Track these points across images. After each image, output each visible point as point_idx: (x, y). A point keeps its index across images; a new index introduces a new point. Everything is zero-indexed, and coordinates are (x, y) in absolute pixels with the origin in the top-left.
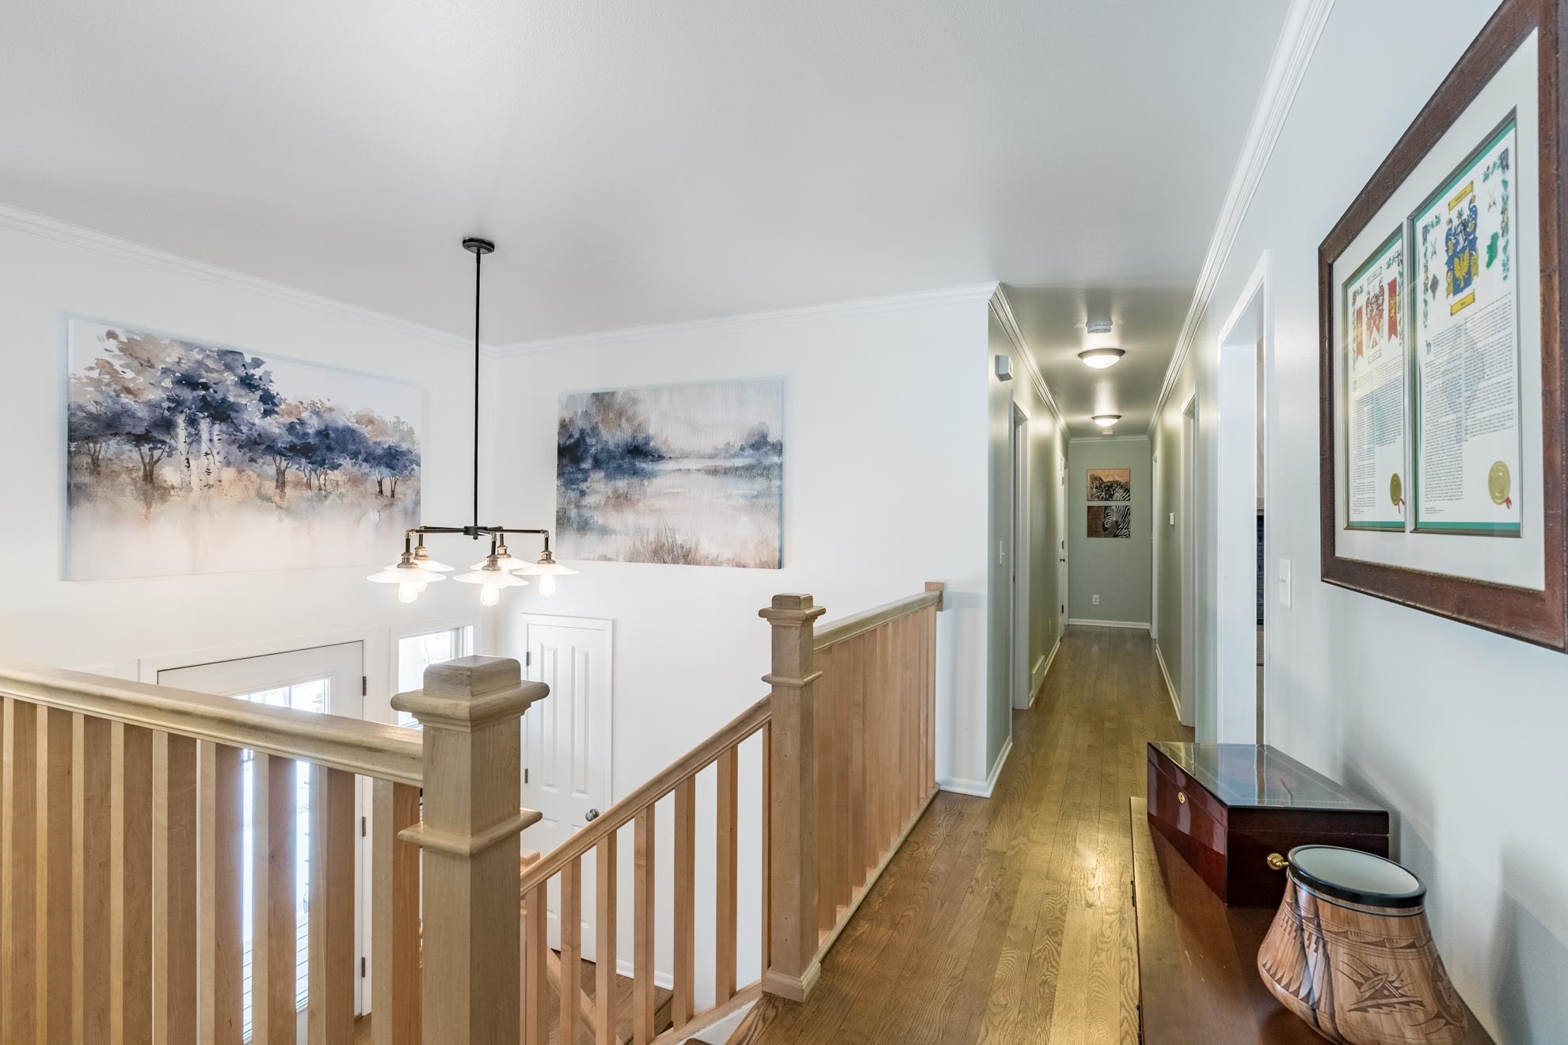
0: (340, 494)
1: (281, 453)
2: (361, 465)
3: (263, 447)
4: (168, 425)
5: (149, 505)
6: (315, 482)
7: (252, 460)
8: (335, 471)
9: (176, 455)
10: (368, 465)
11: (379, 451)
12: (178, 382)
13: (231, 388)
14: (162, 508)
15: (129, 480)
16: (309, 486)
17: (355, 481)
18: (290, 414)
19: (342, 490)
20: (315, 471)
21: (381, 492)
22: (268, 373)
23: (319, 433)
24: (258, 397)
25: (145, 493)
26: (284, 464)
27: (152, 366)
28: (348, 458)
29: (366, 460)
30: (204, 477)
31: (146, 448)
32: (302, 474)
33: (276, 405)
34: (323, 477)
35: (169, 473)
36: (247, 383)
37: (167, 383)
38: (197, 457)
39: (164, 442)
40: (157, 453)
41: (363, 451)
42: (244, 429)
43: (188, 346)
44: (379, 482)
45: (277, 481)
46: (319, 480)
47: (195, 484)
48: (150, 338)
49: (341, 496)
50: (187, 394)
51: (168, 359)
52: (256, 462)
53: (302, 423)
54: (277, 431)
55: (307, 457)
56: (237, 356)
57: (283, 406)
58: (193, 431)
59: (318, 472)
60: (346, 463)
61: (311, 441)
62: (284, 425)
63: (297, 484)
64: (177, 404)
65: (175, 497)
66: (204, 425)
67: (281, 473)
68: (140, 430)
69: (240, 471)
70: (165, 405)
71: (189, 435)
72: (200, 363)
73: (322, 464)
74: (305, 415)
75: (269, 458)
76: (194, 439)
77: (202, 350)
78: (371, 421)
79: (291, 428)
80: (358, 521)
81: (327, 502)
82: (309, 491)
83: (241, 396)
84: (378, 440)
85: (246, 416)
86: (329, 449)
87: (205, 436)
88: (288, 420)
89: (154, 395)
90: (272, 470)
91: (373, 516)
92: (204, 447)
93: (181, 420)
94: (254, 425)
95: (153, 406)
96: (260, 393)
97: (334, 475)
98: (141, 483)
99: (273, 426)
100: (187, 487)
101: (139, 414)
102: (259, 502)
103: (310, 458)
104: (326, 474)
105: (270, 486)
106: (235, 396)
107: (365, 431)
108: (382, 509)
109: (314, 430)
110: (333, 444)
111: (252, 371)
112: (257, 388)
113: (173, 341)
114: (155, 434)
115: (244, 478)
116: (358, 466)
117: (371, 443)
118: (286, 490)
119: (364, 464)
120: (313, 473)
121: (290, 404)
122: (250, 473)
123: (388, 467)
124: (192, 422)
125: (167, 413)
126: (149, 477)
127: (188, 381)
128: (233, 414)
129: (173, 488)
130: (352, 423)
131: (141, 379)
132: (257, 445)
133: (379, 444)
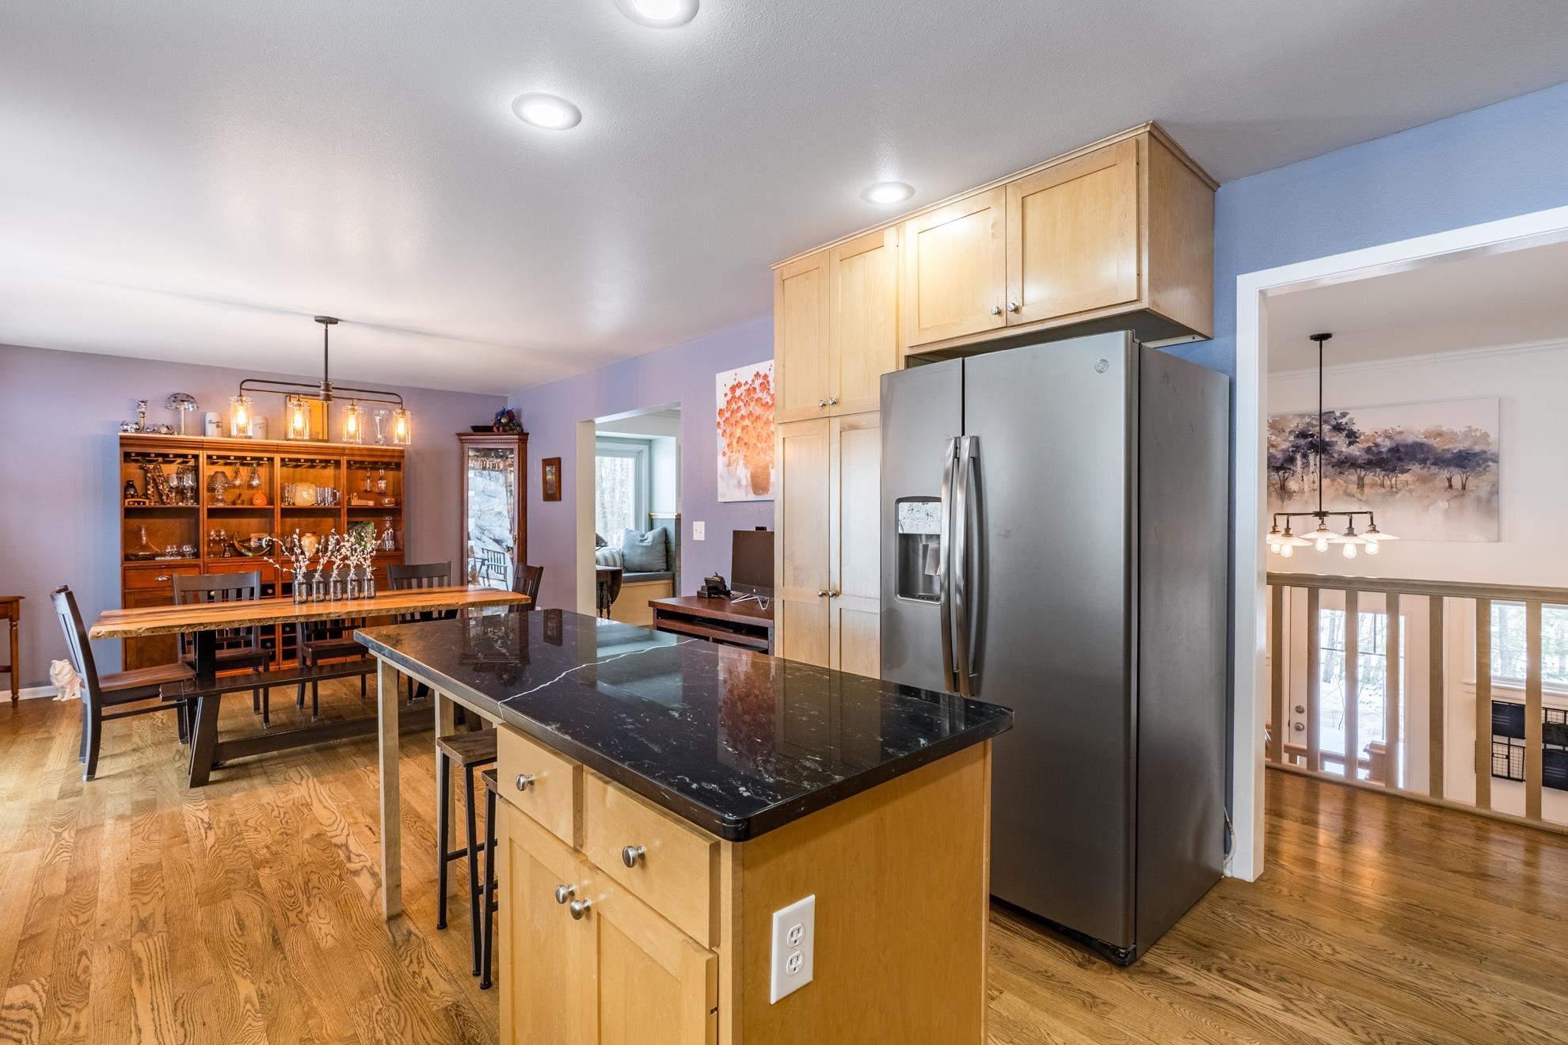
0: (1410, 489)
1: (1361, 467)
2: (1429, 468)
3: (1348, 464)
4: (1291, 460)
5: (1283, 502)
6: (1387, 482)
7: (1341, 473)
8: (1405, 474)
9: (1296, 475)
10: (1437, 467)
11: (1449, 456)
12: (1297, 436)
13: (1327, 433)
14: (1289, 502)
15: (1273, 489)
16: (1383, 485)
17: (1423, 480)
18: (1367, 441)
19: (1412, 487)
20: (1388, 476)
21: (1450, 486)
22: (1352, 419)
23: (1391, 450)
24: (1344, 435)
25: (1281, 496)
26: (1363, 473)
27: (1284, 431)
28: (1417, 464)
29: (1434, 464)
30: (1312, 485)
31: (1281, 473)
32: (1378, 479)
33: (1358, 438)
34: (1394, 479)
35: (1293, 485)
36: (1338, 428)
37: (1292, 438)
38: (1307, 475)
39: (1290, 469)
40: (1286, 475)
41: (1431, 457)
42: (1336, 455)
43: (1302, 416)
44: (1448, 479)
45: (1358, 484)
46: (1391, 481)
47: (1306, 489)
48: (1283, 417)
49: (1411, 491)
50: (1302, 442)
51: (1292, 426)
52: (1343, 474)
53: (1377, 445)
54: (1358, 453)
55: (1380, 467)
56: (1331, 414)
57: (1362, 437)
58: (1305, 461)
59: (1390, 476)
60: (1416, 468)
61: (1385, 456)
62: (1363, 449)
63: (1373, 485)
64: (1297, 448)
65: (1296, 497)
66: (1311, 457)
67: (1361, 480)
68: (1278, 465)
69: (1333, 480)
70: (1291, 449)
71: (1303, 463)
72: (1309, 424)
73: (1394, 470)
74: (1379, 440)
75: (1353, 471)
76: (1306, 465)
77: (1310, 416)
78: (1440, 435)
79: (1368, 450)
80: (1426, 509)
81: (1398, 496)
82: (1382, 489)
83: (1334, 437)
84: (1447, 447)
85: (1337, 448)
86: (1400, 459)
87: (1312, 462)
88: (1366, 445)
89: (1285, 446)
90: (1354, 478)
91: (1443, 505)
92: (1312, 469)
93: (1299, 457)
94: (1342, 452)
95: (1284, 451)
96: (1346, 432)
97: (1402, 477)
98: (1279, 490)
99: (1355, 451)
100: (1302, 491)
101: (1278, 456)
102: (1345, 498)
103: (1383, 467)
104: (1397, 477)
105: (1353, 488)
106: (1330, 437)
107: (1435, 443)
108: (1452, 498)
109: (1386, 449)
110: (1403, 456)
111: (1340, 421)
112: (1344, 430)
113: (1294, 415)
114: (1286, 465)
115: (1336, 483)
116: (1426, 469)
117: (1439, 451)
118: (1365, 489)
119: (1433, 467)
120: (1386, 477)
121: (1367, 435)
122: (1339, 480)
123: (1458, 467)
124: (1305, 456)
125: (1291, 454)
126: (1283, 487)
127: (1303, 435)
128: (1328, 448)
129: (1295, 492)
130: (1421, 439)
131: (1279, 439)
132: (1346, 464)
133: (1448, 450)
